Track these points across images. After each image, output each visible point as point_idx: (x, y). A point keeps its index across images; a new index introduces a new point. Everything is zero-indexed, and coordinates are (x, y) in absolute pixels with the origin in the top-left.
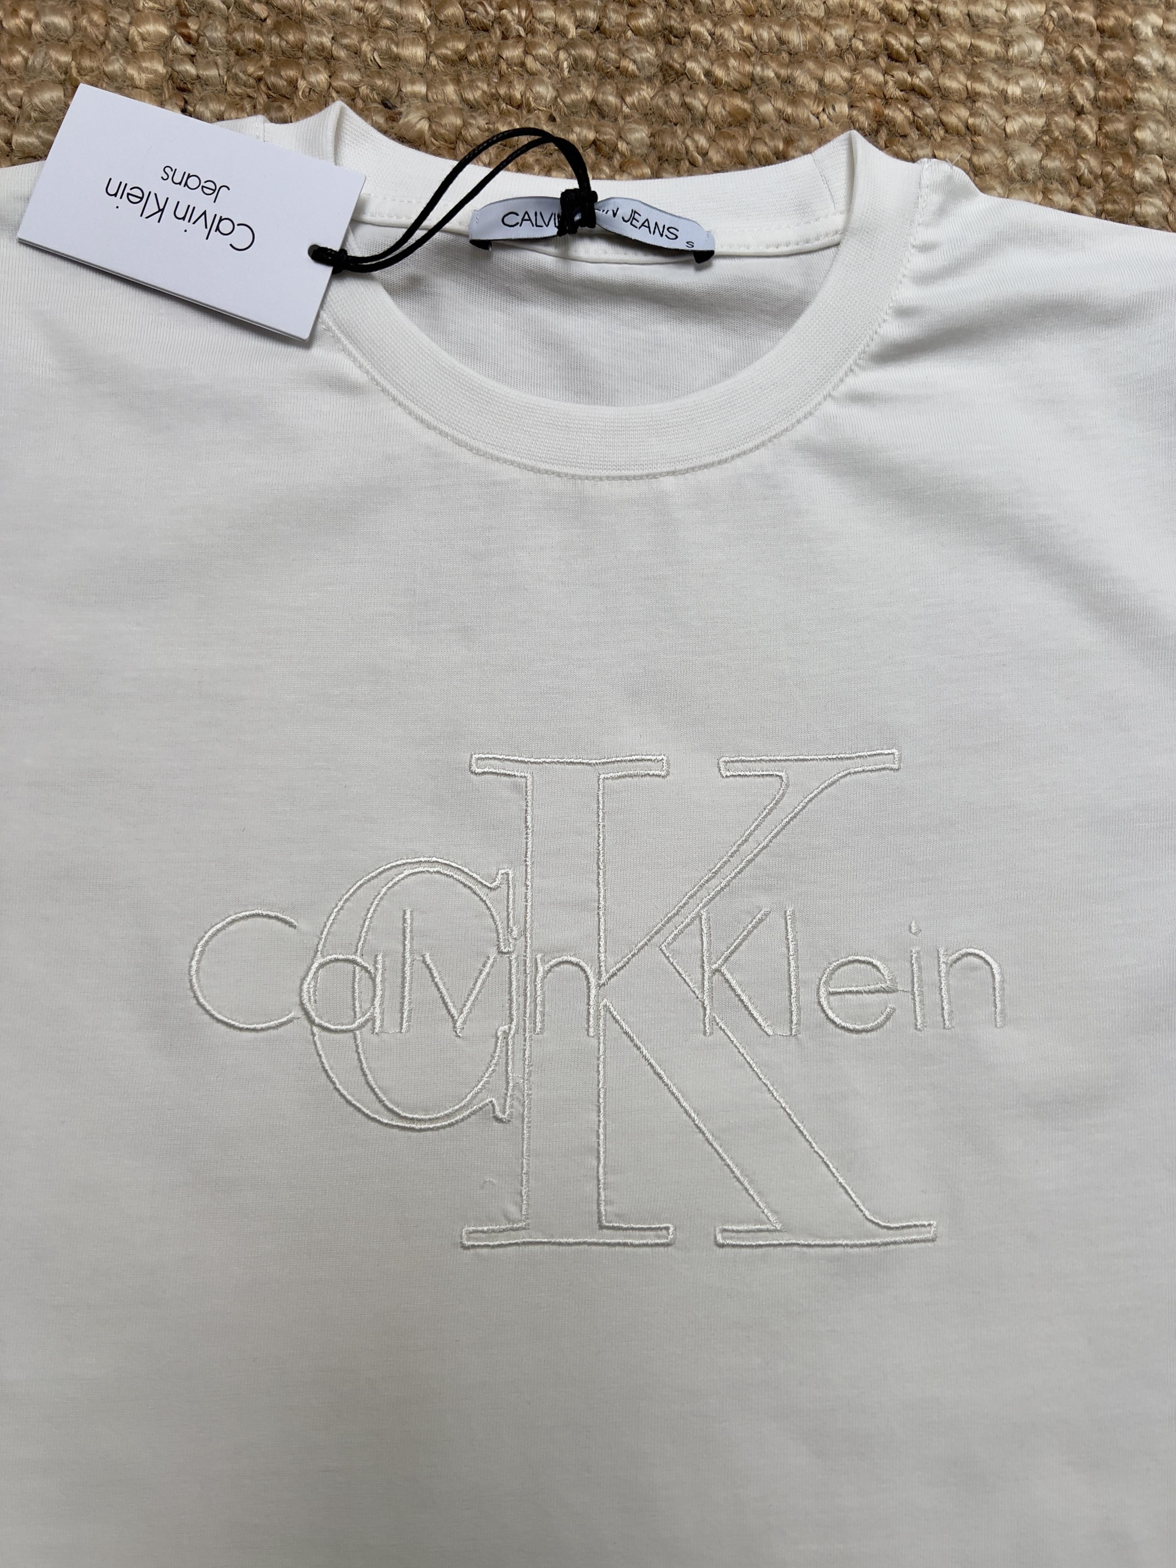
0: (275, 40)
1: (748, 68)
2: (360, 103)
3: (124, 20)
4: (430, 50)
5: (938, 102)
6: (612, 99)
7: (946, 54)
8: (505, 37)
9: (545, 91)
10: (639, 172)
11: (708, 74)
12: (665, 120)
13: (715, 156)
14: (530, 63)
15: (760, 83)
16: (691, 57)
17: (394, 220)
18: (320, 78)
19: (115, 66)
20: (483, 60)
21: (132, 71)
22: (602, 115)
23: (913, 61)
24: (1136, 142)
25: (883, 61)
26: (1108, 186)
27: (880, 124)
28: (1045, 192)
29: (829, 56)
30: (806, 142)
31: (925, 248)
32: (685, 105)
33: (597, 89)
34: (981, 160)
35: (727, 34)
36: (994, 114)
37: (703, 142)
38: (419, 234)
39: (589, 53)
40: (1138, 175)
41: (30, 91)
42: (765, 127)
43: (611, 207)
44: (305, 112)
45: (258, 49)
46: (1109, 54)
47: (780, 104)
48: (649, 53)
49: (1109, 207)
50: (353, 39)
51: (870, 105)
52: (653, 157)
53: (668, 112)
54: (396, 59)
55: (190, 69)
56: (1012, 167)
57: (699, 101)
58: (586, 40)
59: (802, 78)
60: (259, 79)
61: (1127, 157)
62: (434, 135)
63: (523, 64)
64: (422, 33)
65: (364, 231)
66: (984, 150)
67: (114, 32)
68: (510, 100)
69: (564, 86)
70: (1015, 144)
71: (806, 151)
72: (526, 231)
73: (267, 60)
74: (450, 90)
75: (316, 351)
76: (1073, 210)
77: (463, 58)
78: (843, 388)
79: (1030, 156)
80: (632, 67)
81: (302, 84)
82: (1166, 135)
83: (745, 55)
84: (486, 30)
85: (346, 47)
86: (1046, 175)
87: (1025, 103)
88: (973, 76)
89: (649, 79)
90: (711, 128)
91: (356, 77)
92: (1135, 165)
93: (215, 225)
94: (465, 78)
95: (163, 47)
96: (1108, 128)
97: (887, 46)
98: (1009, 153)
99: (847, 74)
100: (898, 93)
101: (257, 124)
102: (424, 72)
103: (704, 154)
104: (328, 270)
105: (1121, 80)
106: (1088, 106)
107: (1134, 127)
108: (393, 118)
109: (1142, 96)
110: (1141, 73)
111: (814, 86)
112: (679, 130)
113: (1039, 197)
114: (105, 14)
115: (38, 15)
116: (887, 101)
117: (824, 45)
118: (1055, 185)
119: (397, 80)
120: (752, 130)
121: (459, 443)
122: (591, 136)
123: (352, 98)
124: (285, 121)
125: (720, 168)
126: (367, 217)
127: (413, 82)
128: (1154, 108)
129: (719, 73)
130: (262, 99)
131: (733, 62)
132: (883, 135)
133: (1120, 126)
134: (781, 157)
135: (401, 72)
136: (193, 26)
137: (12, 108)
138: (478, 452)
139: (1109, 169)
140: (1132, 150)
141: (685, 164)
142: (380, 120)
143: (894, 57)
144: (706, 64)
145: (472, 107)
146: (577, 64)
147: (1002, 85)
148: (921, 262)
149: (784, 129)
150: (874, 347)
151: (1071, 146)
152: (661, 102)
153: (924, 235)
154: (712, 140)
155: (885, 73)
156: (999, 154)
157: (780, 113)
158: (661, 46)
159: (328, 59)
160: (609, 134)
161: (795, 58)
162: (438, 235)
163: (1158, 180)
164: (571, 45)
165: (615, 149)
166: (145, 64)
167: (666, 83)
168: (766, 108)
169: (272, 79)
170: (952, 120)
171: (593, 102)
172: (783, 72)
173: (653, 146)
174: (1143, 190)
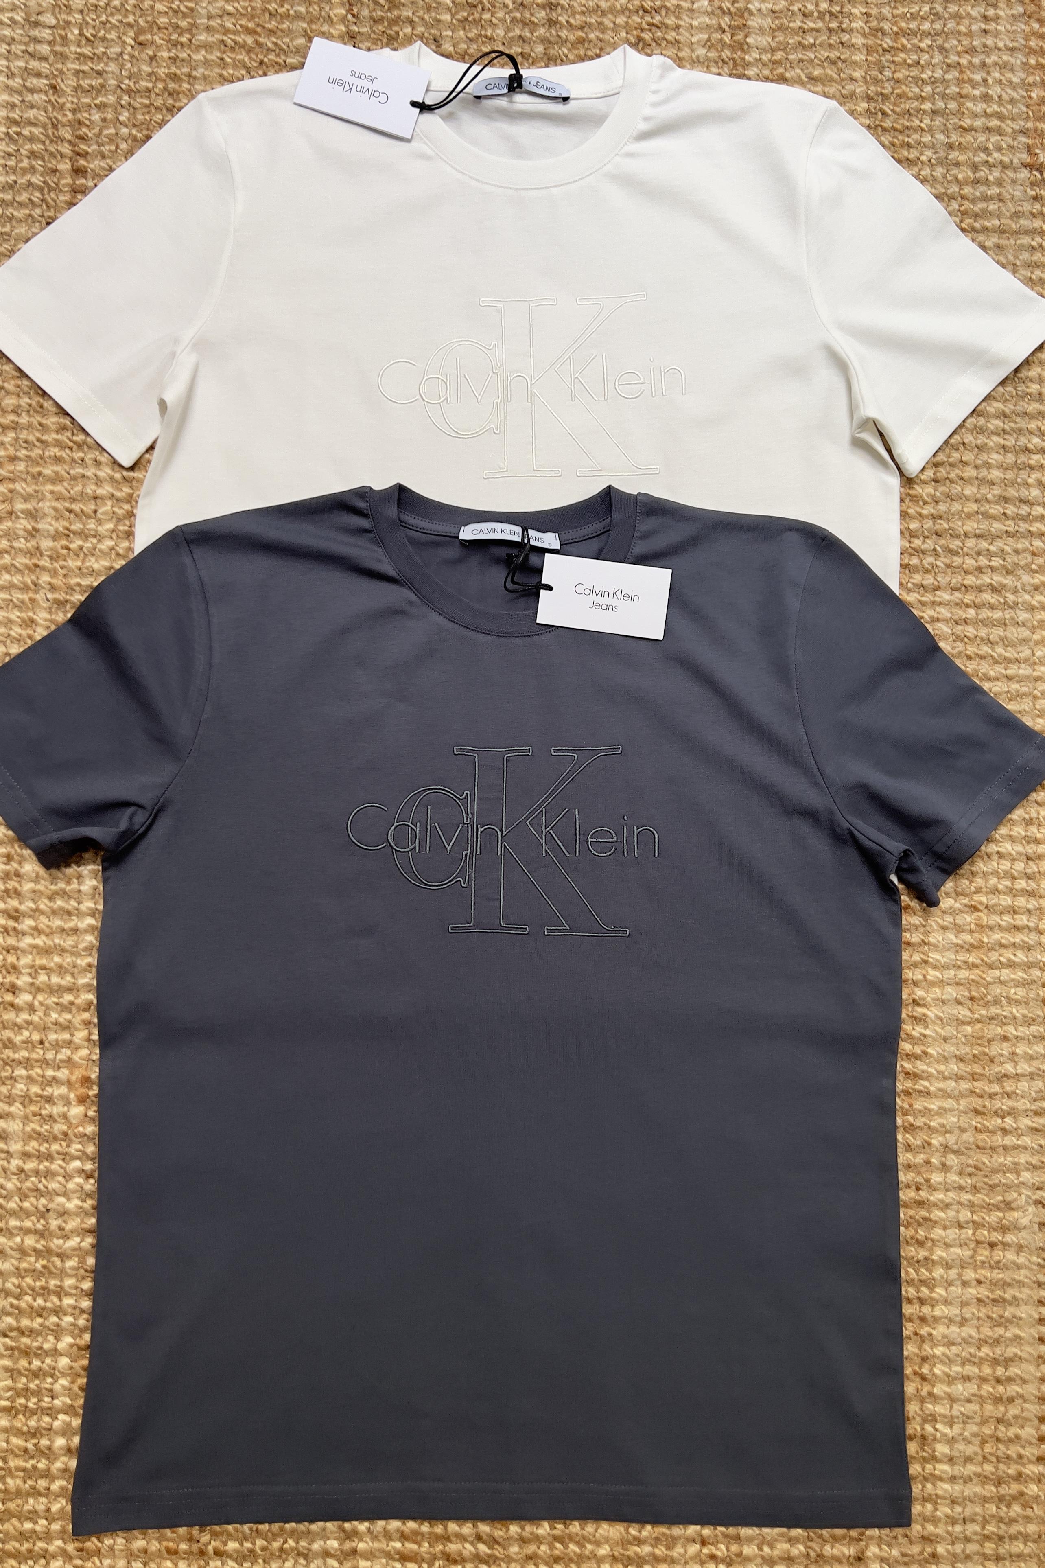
0: (389, 14)
1: (584, 18)
2: (425, 40)
3: (327, 8)
4: (453, 16)
5: (664, 30)
6: (528, 35)
7: (667, 9)
8: (483, 9)
9: (500, 32)
10: (539, 65)
11: (567, 22)
12: (550, 42)
13: (571, 57)
14: (494, 20)
15: (590, 25)
16: (560, 15)
17: (442, 89)
18: (408, 30)
19: (325, 28)
20: (474, 20)
21: (332, 31)
22: (524, 41)
23: (653, 12)
24: (747, 44)
25: (641, 13)
26: (735, 64)
27: (639, 40)
28: (708, 67)
29: (618, 12)
30: (608, 49)
31: (655, 92)
32: (558, 35)
33: (522, 30)
34: (680, 54)
35: (575, 4)
36: (687, 35)
37: (566, 51)
38: (454, 94)
39: (518, 15)
40: (747, 57)
41: (291, 40)
42: (591, 44)
43: (528, 80)
44: (403, 45)
45: (382, 19)
46: (736, 5)
47: (597, 33)
48: (543, 14)
49: (734, 72)
50: (421, 13)
51: (635, 32)
52: (545, 59)
53: (552, 39)
54: (439, 21)
55: (356, 29)
56: (694, 56)
57: (564, 34)
58: (517, 9)
59: (607, 22)
60: (383, 32)
61: (743, 50)
62: (456, 53)
63: (491, 21)
64: (449, 9)
65: (430, 93)
66: (682, 50)
67: (323, 13)
68: (486, 37)
69: (508, 29)
70: (695, 46)
71: (608, 54)
72: (496, 91)
73: (386, 23)
74: (462, 33)
75: (413, 143)
76: (719, 74)
77: (466, 19)
78: (622, 151)
79: (701, 52)
80: (536, 20)
81: (401, 34)
82: (759, 39)
83: (583, 13)
84: (475, 6)
85: (419, 17)
86: (708, 60)
87: (700, 29)
88: (678, 18)
89: (543, 25)
90: (569, 45)
91: (423, 29)
92: (745, 53)
93: (372, 94)
94: (467, 28)
95: (343, 19)
96: (735, 38)
97: (642, 6)
98: (692, 51)
99: (625, 19)
100: (647, 27)
101: (387, 51)
102: (451, 26)
103: (567, 56)
104: (418, 110)
105: (742, 16)
106: (727, 29)
107: (746, 36)
108: (439, 46)
109: (750, 23)
110: (751, 13)
111: (612, 25)
112: (556, 47)
113: (705, 69)
114: (319, 6)
115: (292, 7)
116: (642, 30)
117: (615, 7)
118: (712, 64)
119: (440, 30)
120: (586, 45)
121: (471, 178)
122: (520, 50)
123: (421, 38)
124: (395, 50)
125: (573, 62)
126: (431, 88)
127: (446, 30)
128: (755, 28)
129: (572, 21)
130: (385, 40)
131: (577, 16)
132: (641, 45)
133: (740, 37)
134: (598, 56)
135: (441, 26)
136: (355, 10)
137: (285, 47)
138: (479, 181)
139: (735, 55)
140: (746, 47)
141: (559, 61)
142: (434, 47)
143: (645, 11)
144: (567, 18)
145: (471, 40)
146: (513, 20)
147: (690, 21)
148: (654, 98)
149: (599, 44)
150: (635, 134)
151: (719, 47)
152: (548, 35)
153: (654, 87)
154: (569, 50)
155: (642, 18)
156: (688, 51)
157: (598, 37)
158: (548, 10)
159: (411, 22)
160: (527, 49)
161: (604, 13)
162: (461, 94)
163: (756, 59)
164: (511, 12)
165: (530, 55)
166: (337, 27)
167: (550, 26)
168: (592, 36)
169: (389, 32)
170: (669, 37)
171: (520, 36)
172: (599, 20)
173: (545, 54)
174: (749, 64)
